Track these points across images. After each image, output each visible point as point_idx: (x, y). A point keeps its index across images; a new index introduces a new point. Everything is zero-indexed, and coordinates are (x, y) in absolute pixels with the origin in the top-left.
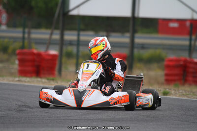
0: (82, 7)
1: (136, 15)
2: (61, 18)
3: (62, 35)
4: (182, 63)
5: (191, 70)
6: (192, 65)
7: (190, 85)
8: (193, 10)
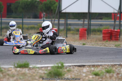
0: (67, 9)
1: (90, 12)
2: (58, 13)
3: (59, 21)
4: (110, 31)
5: (114, 34)
6: (114, 32)
7: (113, 41)
8: (114, 9)
